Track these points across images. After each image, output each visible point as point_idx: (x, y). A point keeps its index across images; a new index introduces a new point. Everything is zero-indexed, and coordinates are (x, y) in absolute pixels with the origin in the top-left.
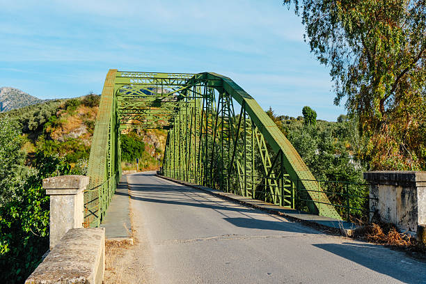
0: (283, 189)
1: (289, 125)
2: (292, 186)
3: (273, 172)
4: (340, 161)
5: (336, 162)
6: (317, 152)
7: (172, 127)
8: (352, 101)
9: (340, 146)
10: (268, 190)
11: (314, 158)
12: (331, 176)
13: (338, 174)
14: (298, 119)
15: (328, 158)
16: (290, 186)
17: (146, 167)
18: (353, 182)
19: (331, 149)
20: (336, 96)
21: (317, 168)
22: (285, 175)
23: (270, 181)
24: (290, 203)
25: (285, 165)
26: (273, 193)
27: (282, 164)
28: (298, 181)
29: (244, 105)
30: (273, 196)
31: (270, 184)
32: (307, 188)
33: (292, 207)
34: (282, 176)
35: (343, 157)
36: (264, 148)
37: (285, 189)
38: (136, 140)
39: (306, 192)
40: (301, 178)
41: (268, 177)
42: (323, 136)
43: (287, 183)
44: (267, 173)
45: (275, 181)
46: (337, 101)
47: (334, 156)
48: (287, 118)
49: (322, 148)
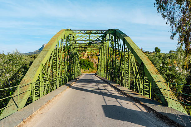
0: (144, 85)
1: (149, 55)
2: (149, 83)
3: (138, 75)
4: (172, 69)
5: (170, 69)
6: (162, 65)
7: (99, 55)
8: (181, 37)
9: (172, 63)
10: (136, 85)
11: (160, 67)
12: (168, 75)
13: (171, 74)
14: (153, 52)
15: (166, 68)
16: (148, 83)
17: (92, 71)
18: (178, 78)
19: (167, 64)
20: (172, 34)
21: (162, 72)
22: (145, 77)
23: (137, 80)
24: (148, 93)
25: (145, 71)
26: (138, 87)
27: (143, 70)
28: (153, 82)
29: (124, 41)
30: (139, 89)
31: (137, 82)
32: (159, 87)
33: (149, 97)
34: (143, 78)
35: (173, 67)
36: (134, 62)
37: (145, 86)
38: (88, 61)
39: (159, 89)
40: (155, 80)
41: (136, 78)
42: (164, 58)
43: (146, 82)
44: (135, 75)
45: (140, 80)
46: (172, 37)
47: (169, 67)
48: (148, 52)
49: (163, 63)
